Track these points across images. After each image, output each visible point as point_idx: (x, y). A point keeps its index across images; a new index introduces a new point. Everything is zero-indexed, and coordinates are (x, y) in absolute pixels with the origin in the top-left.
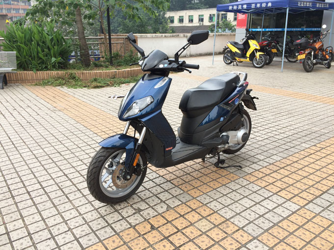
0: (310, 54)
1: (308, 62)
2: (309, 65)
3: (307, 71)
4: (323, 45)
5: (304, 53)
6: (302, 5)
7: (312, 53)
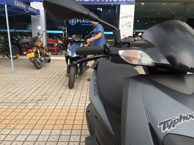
0: (37, 52)
1: (36, 60)
2: (38, 62)
3: (38, 68)
4: (42, 44)
5: (32, 52)
6: (18, 5)
7: (39, 51)
